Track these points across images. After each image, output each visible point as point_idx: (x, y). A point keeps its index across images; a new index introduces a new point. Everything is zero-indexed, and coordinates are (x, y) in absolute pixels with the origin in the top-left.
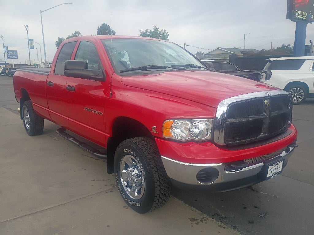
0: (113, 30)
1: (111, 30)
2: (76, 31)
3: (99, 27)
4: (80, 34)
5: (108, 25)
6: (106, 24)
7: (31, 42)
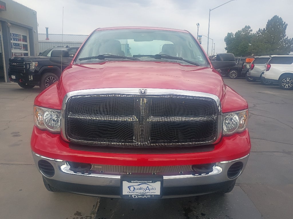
0: (285, 23)
1: (283, 22)
2: (246, 26)
3: (269, 20)
4: (250, 28)
5: (279, 17)
6: (278, 16)
7: (199, 38)
